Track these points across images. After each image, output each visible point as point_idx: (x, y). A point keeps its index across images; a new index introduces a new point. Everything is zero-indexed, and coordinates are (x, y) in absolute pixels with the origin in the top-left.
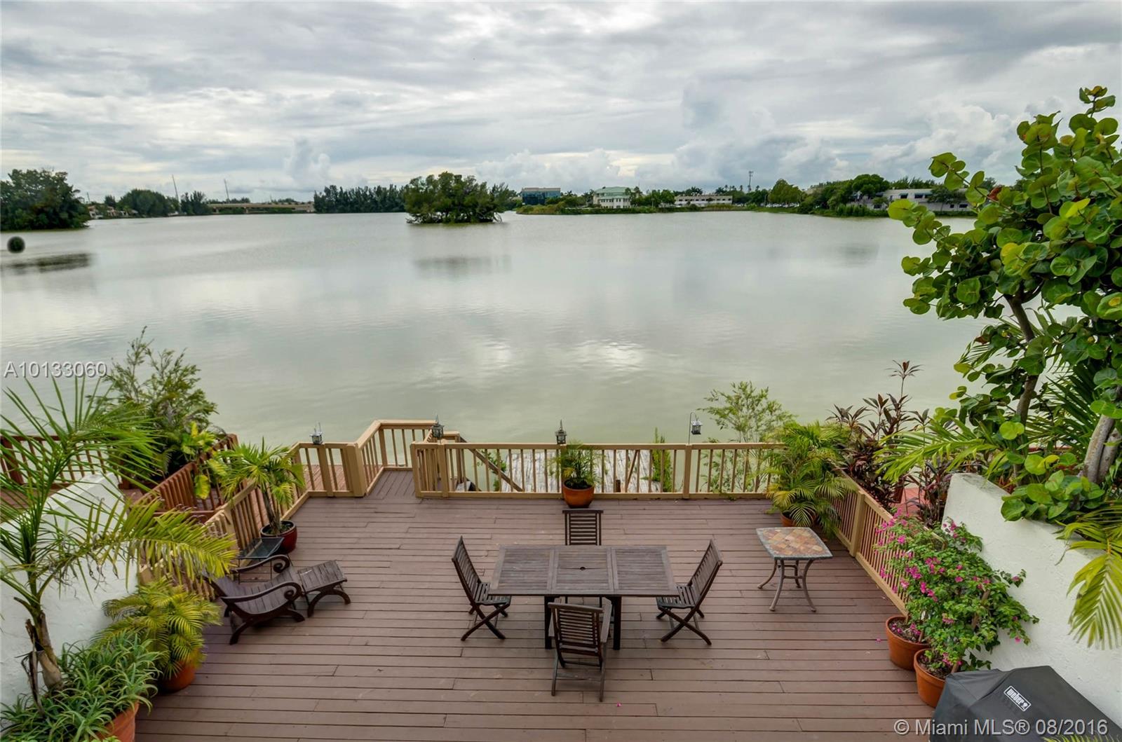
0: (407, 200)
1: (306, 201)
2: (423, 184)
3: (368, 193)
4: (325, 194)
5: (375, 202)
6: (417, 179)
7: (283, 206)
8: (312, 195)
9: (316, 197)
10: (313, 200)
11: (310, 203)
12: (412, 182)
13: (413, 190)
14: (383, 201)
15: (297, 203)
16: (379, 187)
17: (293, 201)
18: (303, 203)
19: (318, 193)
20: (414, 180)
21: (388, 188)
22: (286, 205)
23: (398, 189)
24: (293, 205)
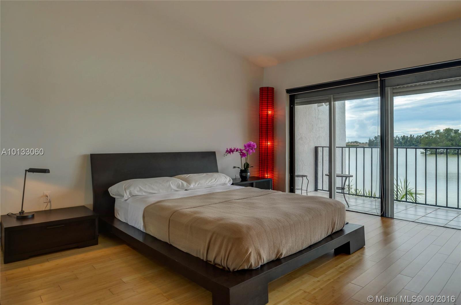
0: (422, 142)
1: (364, 142)
2: (433, 134)
3: (397, 139)
4: (374, 139)
5: (401, 143)
6: (430, 132)
7: (354, 144)
8: (368, 139)
9: (370, 140)
10: (368, 142)
11: (366, 143)
12: (426, 133)
13: (427, 138)
14: (406, 142)
15: (360, 143)
16: (404, 136)
17: (358, 142)
18: (363, 143)
19: (371, 139)
20: (428, 132)
21: (409, 136)
22: (355, 144)
23: (415, 137)
24: (358, 144)
